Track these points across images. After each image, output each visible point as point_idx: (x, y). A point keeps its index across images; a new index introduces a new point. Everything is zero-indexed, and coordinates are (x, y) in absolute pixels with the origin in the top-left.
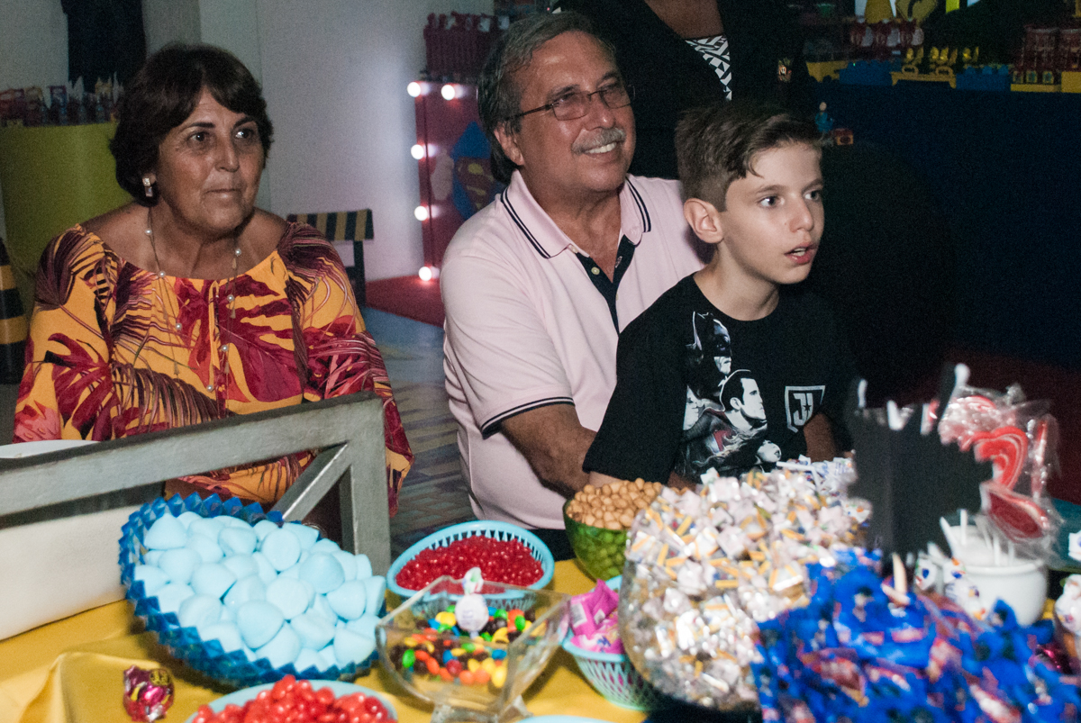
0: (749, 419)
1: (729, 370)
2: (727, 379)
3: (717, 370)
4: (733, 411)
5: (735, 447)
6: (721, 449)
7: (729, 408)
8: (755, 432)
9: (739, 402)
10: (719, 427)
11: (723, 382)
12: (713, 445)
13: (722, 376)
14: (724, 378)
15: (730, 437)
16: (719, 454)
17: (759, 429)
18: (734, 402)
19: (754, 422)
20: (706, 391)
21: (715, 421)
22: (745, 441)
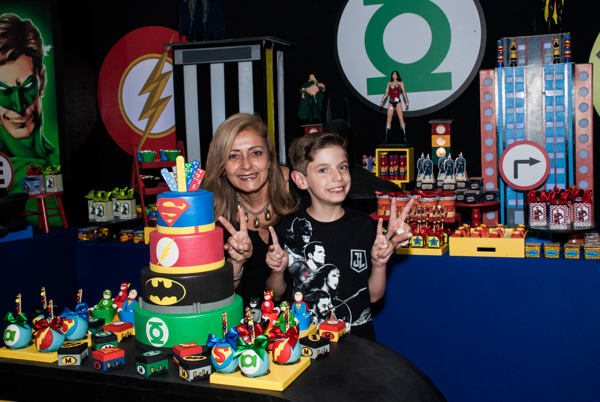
0: (316, 263)
1: (308, 241)
2: (307, 245)
3: (303, 241)
4: (309, 260)
5: (312, 278)
6: (306, 280)
7: (308, 258)
8: (319, 270)
9: (311, 255)
10: (305, 270)
11: (305, 246)
12: (303, 279)
13: (305, 244)
14: (306, 244)
15: (309, 274)
16: (306, 282)
17: (321, 268)
18: (310, 255)
19: (318, 265)
20: (298, 252)
21: (303, 267)
22: (315, 275)
